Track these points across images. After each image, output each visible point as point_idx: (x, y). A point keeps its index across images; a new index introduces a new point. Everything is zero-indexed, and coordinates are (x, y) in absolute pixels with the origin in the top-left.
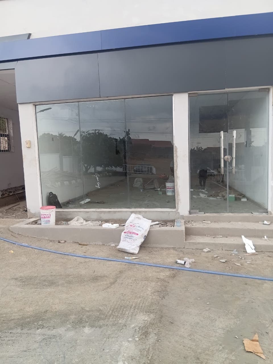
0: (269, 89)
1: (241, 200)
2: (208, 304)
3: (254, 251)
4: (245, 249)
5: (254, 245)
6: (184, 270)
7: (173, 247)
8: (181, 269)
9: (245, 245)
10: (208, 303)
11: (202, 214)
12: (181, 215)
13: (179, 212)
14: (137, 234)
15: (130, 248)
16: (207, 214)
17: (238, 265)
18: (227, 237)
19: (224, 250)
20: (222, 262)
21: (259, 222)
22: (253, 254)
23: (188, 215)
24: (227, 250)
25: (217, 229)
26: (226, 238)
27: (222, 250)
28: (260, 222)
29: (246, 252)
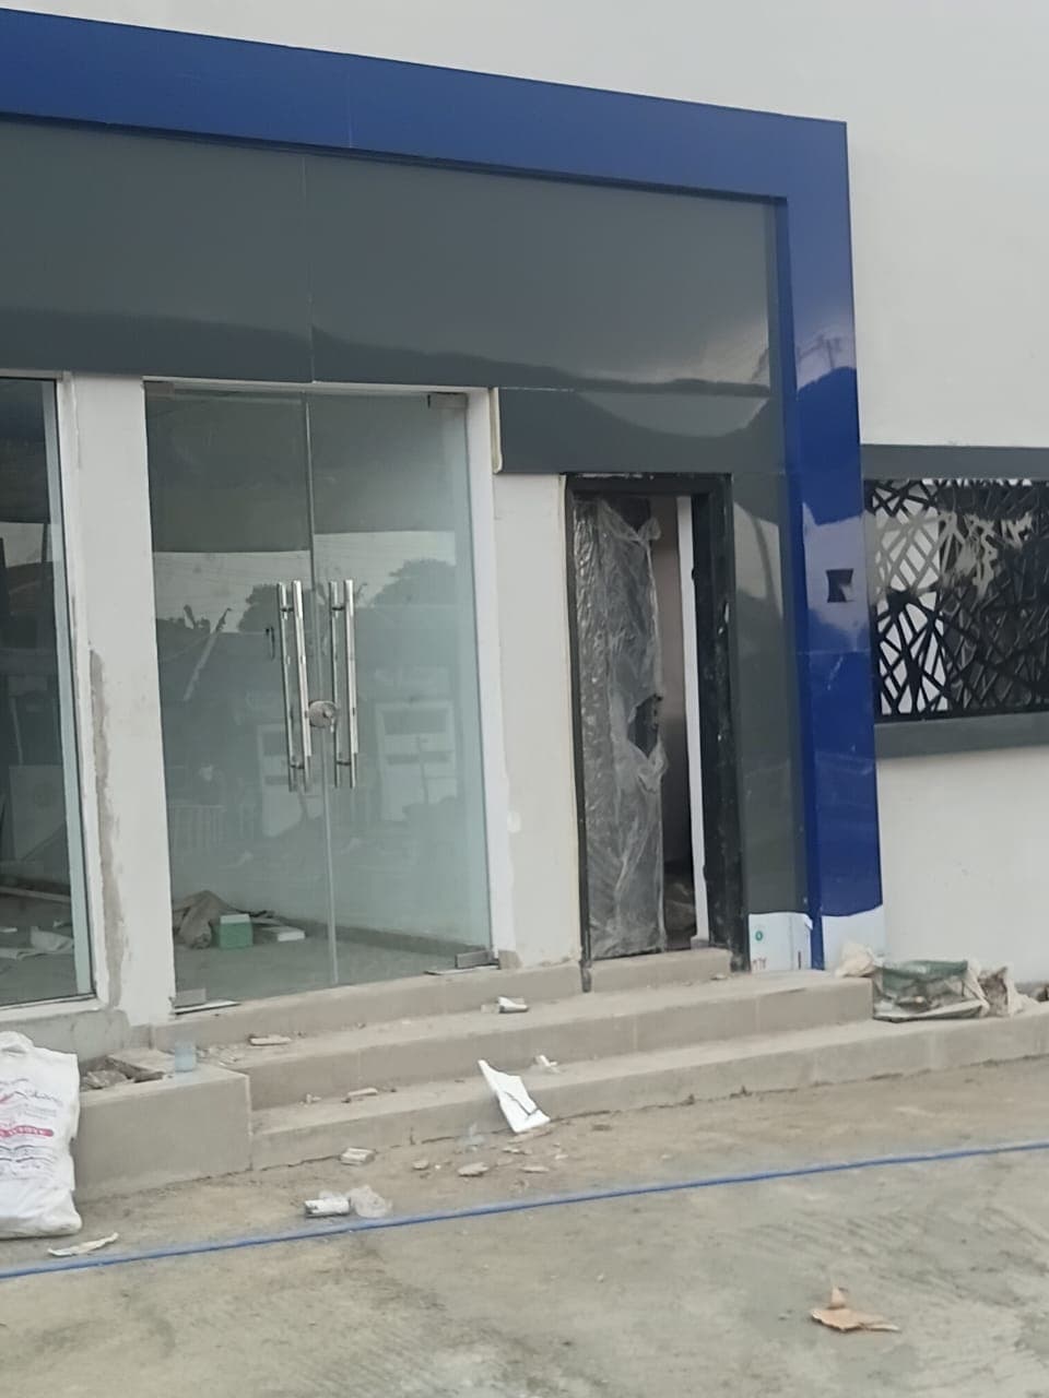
0: (465, 399)
1: (276, 938)
2: (602, 1281)
3: (540, 1119)
4: (502, 1117)
5: (532, 1096)
6: (376, 1227)
7: (195, 1174)
8: (362, 1229)
9: (498, 1102)
10: (601, 1277)
11: (226, 1009)
12: (136, 1024)
13: (122, 1013)
14: (49, 1133)
15: (40, 1207)
16: (250, 1006)
17: (537, 1172)
18: (393, 1091)
19: (418, 1142)
20: (473, 1176)
21: (479, 1008)
22: (542, 1133)
23: (171, 1020)
24: (432, 1141)
25: (349, 1058)
26: (393, 1095)
27: (412, 1143)
28: (484, 1007)
29: (510, 1129)
